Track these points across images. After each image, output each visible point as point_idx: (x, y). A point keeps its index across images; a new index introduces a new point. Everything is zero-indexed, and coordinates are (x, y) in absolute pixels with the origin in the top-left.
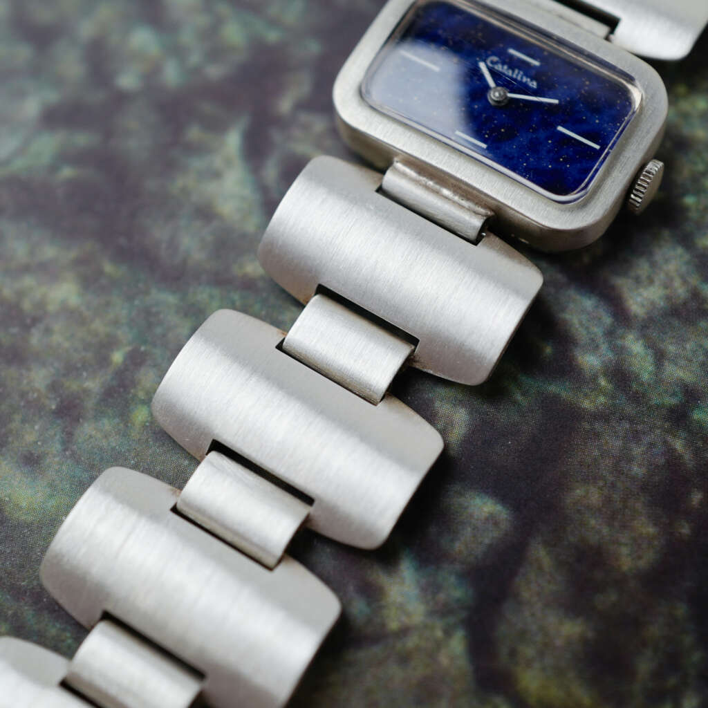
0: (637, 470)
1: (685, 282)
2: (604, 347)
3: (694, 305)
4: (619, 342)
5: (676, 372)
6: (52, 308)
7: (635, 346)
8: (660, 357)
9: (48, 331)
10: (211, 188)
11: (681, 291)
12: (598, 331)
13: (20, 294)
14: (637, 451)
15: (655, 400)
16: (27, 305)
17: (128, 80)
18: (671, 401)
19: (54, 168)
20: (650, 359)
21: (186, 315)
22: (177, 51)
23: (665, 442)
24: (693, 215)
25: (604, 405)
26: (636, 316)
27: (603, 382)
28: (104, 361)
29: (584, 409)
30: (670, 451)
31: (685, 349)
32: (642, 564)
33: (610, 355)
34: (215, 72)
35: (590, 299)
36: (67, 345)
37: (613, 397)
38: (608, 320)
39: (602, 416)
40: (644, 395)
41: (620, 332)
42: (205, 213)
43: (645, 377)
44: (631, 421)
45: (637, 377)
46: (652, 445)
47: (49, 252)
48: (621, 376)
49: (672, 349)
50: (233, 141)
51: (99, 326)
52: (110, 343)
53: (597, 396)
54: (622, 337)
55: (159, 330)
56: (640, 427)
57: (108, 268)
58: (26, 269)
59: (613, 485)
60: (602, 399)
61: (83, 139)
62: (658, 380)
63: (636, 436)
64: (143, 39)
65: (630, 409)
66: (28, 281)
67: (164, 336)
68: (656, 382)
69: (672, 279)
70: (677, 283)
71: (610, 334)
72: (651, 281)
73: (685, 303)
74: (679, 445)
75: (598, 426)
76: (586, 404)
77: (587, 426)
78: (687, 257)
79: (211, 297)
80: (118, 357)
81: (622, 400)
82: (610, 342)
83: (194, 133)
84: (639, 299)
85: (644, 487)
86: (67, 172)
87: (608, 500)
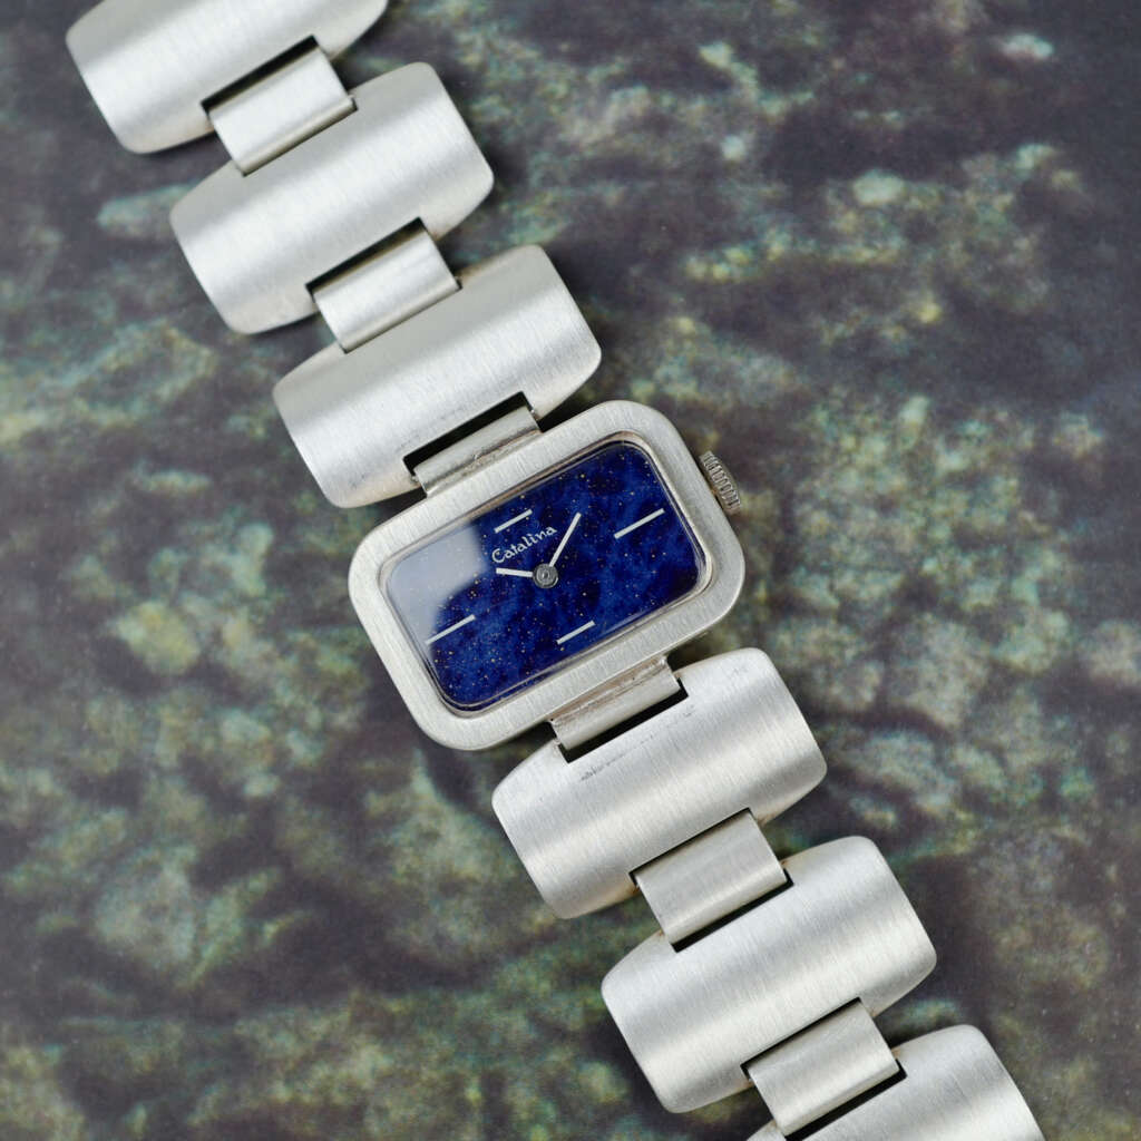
0: (1045, 883)
1: (976, 658)
2: (941, 779)
3: (998, 677)
4: (953, 764)
5: (1022, 760)
6: (368, 1084)
7: (968, 757)
8: (999, 754)
9: (382, 1112)
10: (437, 854)
11: (979, 671)
12: (925, 766)
13: (323, 1091)
14: (1033, 863)
15: (1019, 800)
16: (339, 1098)
17: (259, 785)
18: (1035, 792)
19: (252, 935)
20: (991, 762)
21: (509, 1008)
22: (286, 719)
23: (1054, 838)
24: (943, 579)
25: (976, 838)
26: (952, 726)
27: (962, 816)
28: (462, 1108)
29: (962, 855)
30: (1062, 843)
31: (1017, 730)
32: (1101, 968)
33: (952, 784)
34: (345, 719)
35: (897, 736)
36: (412, 1113)
37: (979, 825)
38: (927, 748)
39: (982, 851)
40: (1007, 802)
41: (946, 753)
42: (451, 886)
43: (998, 784)
44: (1010, 837)
45: (991, 789)
46: (1043, 848)
47: (319, 1027)
48: (974, 798)
49: (1004, 738)
50: (422, 786)
51: (428, 1074)
52: (457, 1084)
53: (964, 835)
54: (952, 756)
55: (495, 1041)
56: (1022, 839)
57: (394, 1006)
58: (306, 1062)
59: (1032, 912)
60: (971, 834)
61: (259, 883)
62: (1011, 778)
63: (1022, 850)
64: (237, 726)
65: (1003, 827)
66: (321, 1072)
67: (504, 1040)
68: (1011, 782)
69: (962, 665)
70: (970, 665)
71: (939, 761)
72: (944, 679)
73: (990, 682)
74: (1066, 831)
75: (983, 863)
76: (960, 849)
77: (974, 871)
78: (963, 630)
79: (521, 972)
80: (473, 1094)
81: (989, 821)
82: (944, 770)
83: (375, 803)
84: (944, 706)
85: (1061, 896)
86: (271, 929)
87: (1035, 931)
